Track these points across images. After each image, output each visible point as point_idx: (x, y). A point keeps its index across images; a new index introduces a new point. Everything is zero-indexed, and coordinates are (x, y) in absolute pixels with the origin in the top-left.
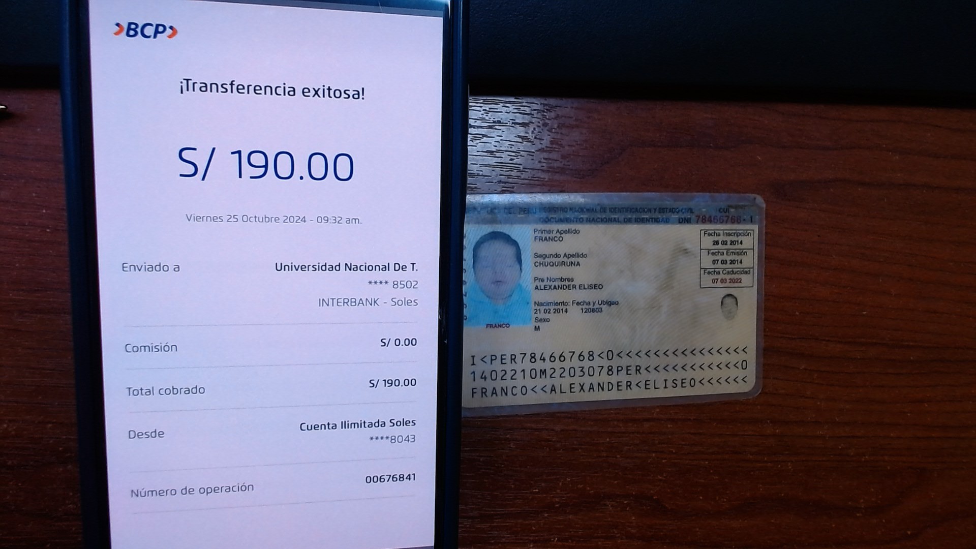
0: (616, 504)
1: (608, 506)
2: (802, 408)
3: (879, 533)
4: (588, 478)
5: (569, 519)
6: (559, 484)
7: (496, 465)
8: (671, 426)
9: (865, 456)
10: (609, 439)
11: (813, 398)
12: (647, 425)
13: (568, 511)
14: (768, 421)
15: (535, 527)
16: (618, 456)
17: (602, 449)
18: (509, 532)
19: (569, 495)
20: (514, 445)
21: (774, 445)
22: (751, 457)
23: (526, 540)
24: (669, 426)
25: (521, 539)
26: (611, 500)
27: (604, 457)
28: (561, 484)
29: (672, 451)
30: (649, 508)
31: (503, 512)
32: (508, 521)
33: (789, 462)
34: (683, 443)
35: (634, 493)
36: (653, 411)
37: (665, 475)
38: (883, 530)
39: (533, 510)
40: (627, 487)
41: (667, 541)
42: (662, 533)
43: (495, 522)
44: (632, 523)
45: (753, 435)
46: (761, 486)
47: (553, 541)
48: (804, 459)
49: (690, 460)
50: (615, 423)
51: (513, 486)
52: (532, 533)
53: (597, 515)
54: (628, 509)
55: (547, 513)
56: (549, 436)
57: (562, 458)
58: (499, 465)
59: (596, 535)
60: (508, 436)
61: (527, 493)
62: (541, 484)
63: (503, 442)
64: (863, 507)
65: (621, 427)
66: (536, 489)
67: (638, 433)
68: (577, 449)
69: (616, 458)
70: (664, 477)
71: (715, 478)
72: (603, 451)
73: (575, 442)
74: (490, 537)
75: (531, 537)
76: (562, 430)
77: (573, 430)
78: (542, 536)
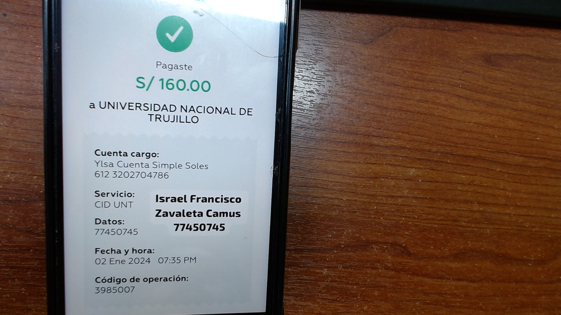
0: (379, 248)
1: (374, 248)
2: (497, 195)
3: (543, 277)
4: (362, 230)
5: (350, 255)
6: (344, 233)
7: (306, 219)
8: (415, 201)
9: (535, 228)
10: (376, 207)
11: (504, 189)
12: (400, 200)
13: (349, 250)
14: (476, 202)
15: (328, 259)
16: (381, 218)
17: (372, 213)
18: (312, 260)
19: (350, 240)
20: (317, 207)
21: (478, 217)
22: (464, 224)
23: (323, 266)
24: (414, 201)
25: (320, 265)
26: (376, 245)
27: (372, 218)
28: (345, 233)
29: (415, 217)
30: (399, 251)
31: (309, 248)
32: (312, 253)
33: (488, 228)
34: (422, 213)
35: (390, 242)
36: (404, 192)
37: (410, 232)
38: (545, 275)
39: (328, 248)
40: (387, 237)
41: (410, 273)
42: (407, 268)
43: (304, 253)
44: (388, 260)
45: (466, 210)
46: (469, 242)
47: (340, 268)
48: (497, 227)
49: (426, 223)
50: (381, 197)
51: (316, 232)
52: (326, 262)
53: (367, 253)
54: (386, 251)
55: (336, 250)
56: (339, 203)
57: (347, 217)
58: (308, 219)
59: (366, 266)
60: (314, 201)
61: (324, 237)
62: (333, 232)
63: (311, 205)
64: (533, 260)
65: (384, 200)
66: (330, 235)
67: (394, 204)
68: (356, 212)
69: (380, 219)
70: (410, 233)
71: (441, 235)
72: (372, 214)
73: (355, 208)
74: (301, 263)
75: (326, 264)
76: (347, 200)
77: (354, 200)
78: (332, 264)
